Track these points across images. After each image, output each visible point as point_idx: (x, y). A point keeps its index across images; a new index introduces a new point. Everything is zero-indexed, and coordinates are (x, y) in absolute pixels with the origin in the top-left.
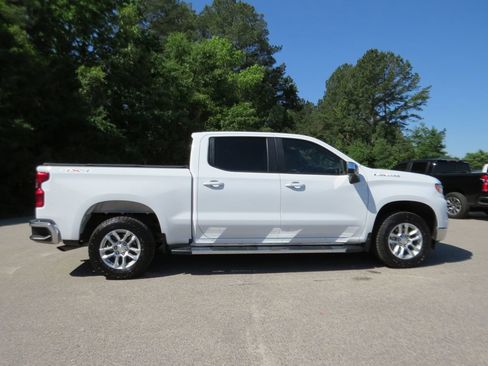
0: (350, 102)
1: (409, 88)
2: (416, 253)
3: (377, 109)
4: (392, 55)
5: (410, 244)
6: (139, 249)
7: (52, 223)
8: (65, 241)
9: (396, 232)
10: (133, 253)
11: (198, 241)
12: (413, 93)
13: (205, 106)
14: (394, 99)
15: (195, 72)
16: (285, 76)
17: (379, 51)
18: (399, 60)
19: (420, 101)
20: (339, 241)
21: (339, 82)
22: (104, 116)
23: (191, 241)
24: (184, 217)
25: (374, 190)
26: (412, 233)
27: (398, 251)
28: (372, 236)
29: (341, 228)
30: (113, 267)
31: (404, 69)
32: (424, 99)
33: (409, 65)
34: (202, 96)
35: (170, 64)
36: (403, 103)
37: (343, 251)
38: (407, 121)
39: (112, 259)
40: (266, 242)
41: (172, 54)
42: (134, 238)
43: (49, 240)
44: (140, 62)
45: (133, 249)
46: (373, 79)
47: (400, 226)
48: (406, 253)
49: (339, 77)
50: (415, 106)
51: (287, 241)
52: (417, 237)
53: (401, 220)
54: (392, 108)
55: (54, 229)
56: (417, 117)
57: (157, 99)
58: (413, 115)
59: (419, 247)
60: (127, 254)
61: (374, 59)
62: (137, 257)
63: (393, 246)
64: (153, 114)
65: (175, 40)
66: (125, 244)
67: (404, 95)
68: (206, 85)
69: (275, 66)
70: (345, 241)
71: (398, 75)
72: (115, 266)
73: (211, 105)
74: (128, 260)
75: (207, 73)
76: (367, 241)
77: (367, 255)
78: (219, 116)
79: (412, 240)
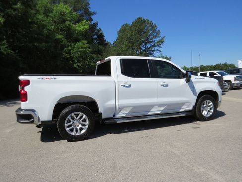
0: (130, 42)
1: (156, 37)
2: (211, 114)
3: (142, 46)
4: (148, 21)
5: (209, 109)
6: (88, 123)
7: (33, 111)
8: (42, 122)
9: (204, 105)
10: (84, 125)
11: (118, 116)
12: (157, 39)
13: (62, 41)
14: (149, 42)
15: (55, 23)
16: (98, 28)
17: (143, 18)
18: (151, 23)
19: (160, 43)
20: (181, 110)
21: (124, 32)
22: (6, 46)
23: (114, 116)
24: (111, 103)
25: (196, 85)
26: (210, 105)
27: (205, 113)
28: (195, 107)
29: (182, 104)
30: (73, 134)
31: (153, 27)
32: (162, 42)
33: (156, 26)
34: (60, 37)
35: (40, 17)
36: (153, 44)
37: (184, 115)
38: (155, 53)
39: (72, 130)
40: (150, 113)
41: (41, 12)
42: (84, 116)
43: (32, 122)
44: (24, 15)
45: (84, 123)
46: (140, 32)
47: (205, 102)
48: (207, 114)
49: (123, 30)
50: (158, 46)
51: (159, 112)
52: (212, 106)
53: (206, 99)
54: (149, 46)
55: (36, 115)
56: (159, 50)
57: (36, 36)
58: (157, 50)
59: (212, 111)
60: (80, 126)
61: (140, 22)
62: (87, 127)
63: (203, 111)
64: (34, 45)
65: (43, 4)
66: (79, 120)
67: (153, 40)
68: (62, 30)
69: (93, 22)
70: (183, 110)
71: (151, 30)
72: (74, 134)
73: (65, 41)
74: (81, 129)
75: (62, 23)
76: (193, 109)
77: (193, 116)
78: (70, 48)
79: (209, 108)
